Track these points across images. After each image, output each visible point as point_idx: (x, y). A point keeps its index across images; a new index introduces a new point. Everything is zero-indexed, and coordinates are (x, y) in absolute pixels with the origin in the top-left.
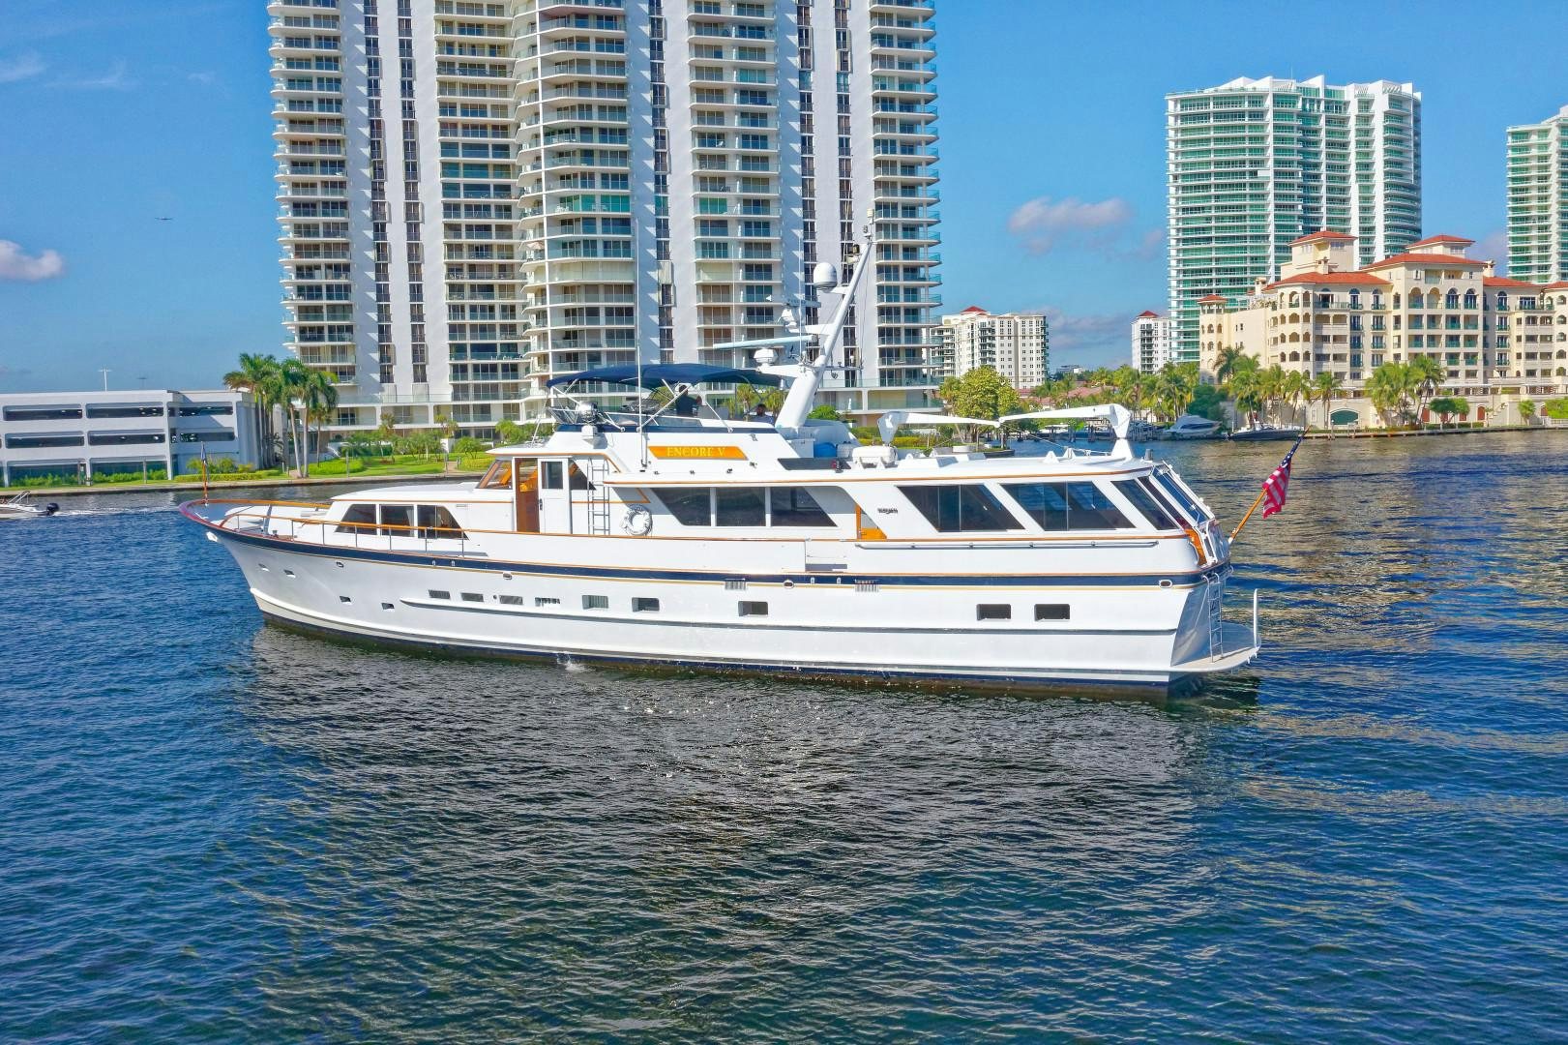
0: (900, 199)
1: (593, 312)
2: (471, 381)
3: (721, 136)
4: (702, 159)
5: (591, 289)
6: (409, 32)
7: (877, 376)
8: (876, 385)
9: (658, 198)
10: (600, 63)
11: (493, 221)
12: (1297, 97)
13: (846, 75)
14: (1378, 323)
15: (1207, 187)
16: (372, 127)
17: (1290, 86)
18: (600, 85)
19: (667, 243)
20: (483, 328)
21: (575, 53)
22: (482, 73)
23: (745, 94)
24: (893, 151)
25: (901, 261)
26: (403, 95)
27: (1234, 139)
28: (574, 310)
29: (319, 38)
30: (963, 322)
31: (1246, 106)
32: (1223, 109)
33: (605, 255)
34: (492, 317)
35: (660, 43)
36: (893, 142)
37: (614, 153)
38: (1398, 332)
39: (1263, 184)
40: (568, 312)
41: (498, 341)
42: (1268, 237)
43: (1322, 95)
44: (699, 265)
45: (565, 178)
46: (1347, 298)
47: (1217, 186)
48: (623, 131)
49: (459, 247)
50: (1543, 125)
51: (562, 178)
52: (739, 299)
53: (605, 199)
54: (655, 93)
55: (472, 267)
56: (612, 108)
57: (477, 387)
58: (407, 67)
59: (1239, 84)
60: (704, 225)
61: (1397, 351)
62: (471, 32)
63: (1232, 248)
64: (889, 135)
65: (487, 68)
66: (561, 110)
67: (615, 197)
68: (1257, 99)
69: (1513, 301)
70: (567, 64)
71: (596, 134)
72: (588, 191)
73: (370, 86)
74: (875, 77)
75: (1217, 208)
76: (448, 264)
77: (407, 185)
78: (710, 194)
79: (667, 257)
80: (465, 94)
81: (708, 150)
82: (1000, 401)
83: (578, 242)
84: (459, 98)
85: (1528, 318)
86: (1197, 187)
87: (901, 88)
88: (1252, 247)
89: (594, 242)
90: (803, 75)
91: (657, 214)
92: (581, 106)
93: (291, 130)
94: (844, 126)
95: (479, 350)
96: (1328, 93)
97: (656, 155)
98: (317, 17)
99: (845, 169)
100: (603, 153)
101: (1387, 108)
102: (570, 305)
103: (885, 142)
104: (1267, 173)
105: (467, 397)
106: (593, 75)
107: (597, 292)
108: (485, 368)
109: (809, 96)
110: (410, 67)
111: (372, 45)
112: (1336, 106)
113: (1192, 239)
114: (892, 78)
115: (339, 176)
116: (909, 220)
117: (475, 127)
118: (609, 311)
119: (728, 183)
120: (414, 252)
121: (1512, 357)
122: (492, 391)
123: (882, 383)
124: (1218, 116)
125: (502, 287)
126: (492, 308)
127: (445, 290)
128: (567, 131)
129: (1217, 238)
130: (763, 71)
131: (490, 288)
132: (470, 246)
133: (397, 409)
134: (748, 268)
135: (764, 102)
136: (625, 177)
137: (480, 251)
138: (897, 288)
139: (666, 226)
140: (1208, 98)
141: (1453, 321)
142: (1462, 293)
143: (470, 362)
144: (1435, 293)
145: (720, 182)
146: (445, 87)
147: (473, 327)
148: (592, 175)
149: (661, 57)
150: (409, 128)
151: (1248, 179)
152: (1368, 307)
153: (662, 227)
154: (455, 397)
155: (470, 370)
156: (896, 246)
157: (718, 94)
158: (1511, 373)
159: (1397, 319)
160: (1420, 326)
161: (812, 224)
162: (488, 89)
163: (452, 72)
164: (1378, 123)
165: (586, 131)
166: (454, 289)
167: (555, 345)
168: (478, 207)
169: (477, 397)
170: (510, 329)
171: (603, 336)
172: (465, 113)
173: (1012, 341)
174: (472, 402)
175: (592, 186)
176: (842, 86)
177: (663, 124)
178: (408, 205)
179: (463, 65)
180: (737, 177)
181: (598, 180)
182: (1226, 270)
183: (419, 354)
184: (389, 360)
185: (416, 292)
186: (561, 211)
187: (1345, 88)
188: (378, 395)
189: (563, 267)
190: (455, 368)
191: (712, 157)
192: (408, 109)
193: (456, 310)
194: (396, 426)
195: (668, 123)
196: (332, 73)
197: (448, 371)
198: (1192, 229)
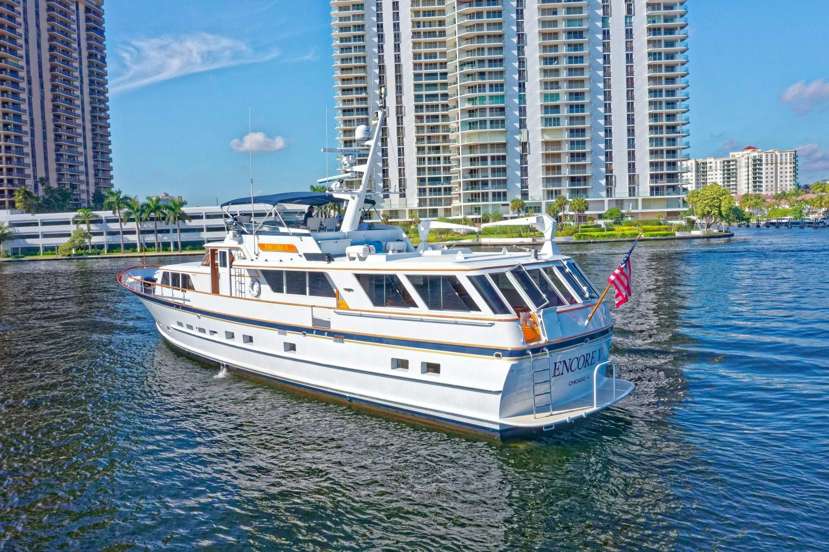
0: (664, 86)
1: (484, 159)
2: (428, 197)
3: (556, 58)
4: (545, 72)
5: (484, 146)
6: (398, 18)
7: (648, 190)
8: (647, 195)
9: (520, 96)
10: (489, 24)
11: (440, 113)
13: (631, 17)
16: (380, 69)
18: (489, 36)
19: (525, 119)
20: (434, 169)
21: (476, 21)
22: (435, 36)
23: (570, 34)
24: (660, 59)
25: (664, 122)
26: (395, 51)
28: (474, 158)
29: (355, 26)
30: (743, 156)
33: (491, 128)
34: (439, 163)
35: (522, 11)
36: (660, 54)
37: (496, 73)
40: (471, 159)
41: (442, 176)
44: (543, 131)
45: (471, 88)
48: (501, 60)
49: (422, 127)
51: (469, 88)
52: (566, 149)
53: (491, 97)
54: (519, 38)
55: (429, 138)
56: (496, 48)
57: (431, 199)
58: (397, 37)
60: (546, 109)
62: (429, 15)
64: (657, 50)
65: (437, 33)
66: (469, 52)
67: (497, 97)
70: (471, 27)
71: (487, 63)
72: (482, 94)
73: (379, 48)
74: (648, 16)
76: (417, 137)
77: (397, 97)
78: (550, 91)
79: (525, 127)
80: (426, 48)
81: (549, 67)
82: (723, 204)
83: (477, 122)
84: (423, 50)
87: (666, 21)
89: (485, 121)
90: (604, 20)
91: (520, 104)
92: (478, 49)
93: (342, 73)
94: (629, 47)
95: (432, 180)
97: (519, 71)
98: (354, 16)
99: (630, 71)
100: (490, 73)
102: (472, 155)
103: (655, 54)
105: (426, 205)
106: (485, 31)
107: (486, 148)
108: (435, 190)
109: (608, 32)
110: (398, 36)
111: (380, 27)
114: (659, 16)
115: (364, 95)
116: (670, 98)
117: (431, 64)
118: (493, 158)
119: (560, 84)
120: (400, 131)
122: (438, 202)
123: (652, 194)
125: (444, 147)
126: (439, 158)
127: (415, 150)
128: (472, 63)
130: (581, 20)
131: (438, 148)
132: (428, 126)
133: (391, 212)
134: (572, 131)
135: (581, 37)
136: (502, 85)
137: (433, 129)
138: (661, 139)
139: (525, 111)
143: (428, 186)
145: (555, 84)
146: (416, 45)
147: (429, 169)
148: (484, 86)
149: (522, 18)
150: (398, 68)
153: (522, 111)
154: (420, 205)
155: (428, 191)
156: (661, 114)
157: (555, 35)
161: (610, 104)
162: (438, 44)
163: (420, 37)
165: (481, 62)
166: (420, 149)
167: (464, 177)
168: (432, 106)
169: (431, 205)
170: (447, 169)
171: (490, 171)
172: (426, 58)
173: (774, 166)
174: (428, 208)
175: (484, 91)
176: (628, 23)
177: (523, 54)
178: (397, 107)
179: (425, 33)
180: (565, 80)
181: (487, 87)
183: (402, 184)
184: (387, 187)
185: (401, 152)
186: (468, 106)
188: (382, 204)
189: (469, 135)
190: (420, 190)
191: (551, 70)
192: (398, 58)
193: (421, 160)
194: (390, 220)
195: (526, 53)
196: (361, 43)
197: (416, 191)
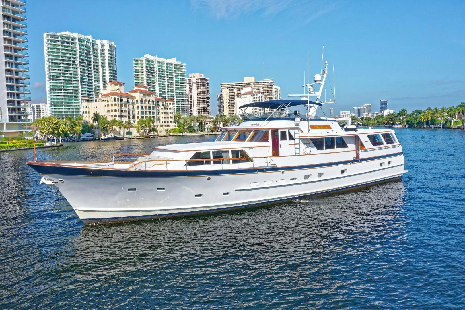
0: (13, 53)
7: (8, 118)
8: (8, 121)
12: (85, 40)
14: (133, 108)
15: (59, 63)
17: (83, 37)
24: (10, 36)
25: (14, 76)
27: (67, 50)
31: (70, 41)
32: (63, 40)
36: (10, 32)
38: (138, 110)
39: (76, 65)
42: (78, 81)
43: (91, 41)
46: (126, 100)
47: (62, 63)
50: (141, 59)
59: (67, 33)
61: (138, 115)
63: (68, 83)
64: (8, 30)
68: (73, 39)
69: (160, 103)
75: (63, 70)
85: (164, 108)
86: (56, 63)
87: (13, 13)
88: (74, 83)
96: (93, 41)
101: (109, 48)
103: (7, 32)
104: (77, 61)
112: (94, 45)
113: (55, 79)
114: (9, 9)
116: (17, 61)
121: (161, 118)
123: (10, 121)
124: (62, 42)
129: (63, 80)
138: (13, 86)
140: (58, 36)
141: (150, 108)
142: (151, 100)
144: (146, 100)
151: (71, 63)
152: (131, 103)
158: (161, 122)
159: (138, 107)
160: (143, 109)
164: (106, 52)
182: (66, 90)
187: (97, 40)
198: (55, 76)
